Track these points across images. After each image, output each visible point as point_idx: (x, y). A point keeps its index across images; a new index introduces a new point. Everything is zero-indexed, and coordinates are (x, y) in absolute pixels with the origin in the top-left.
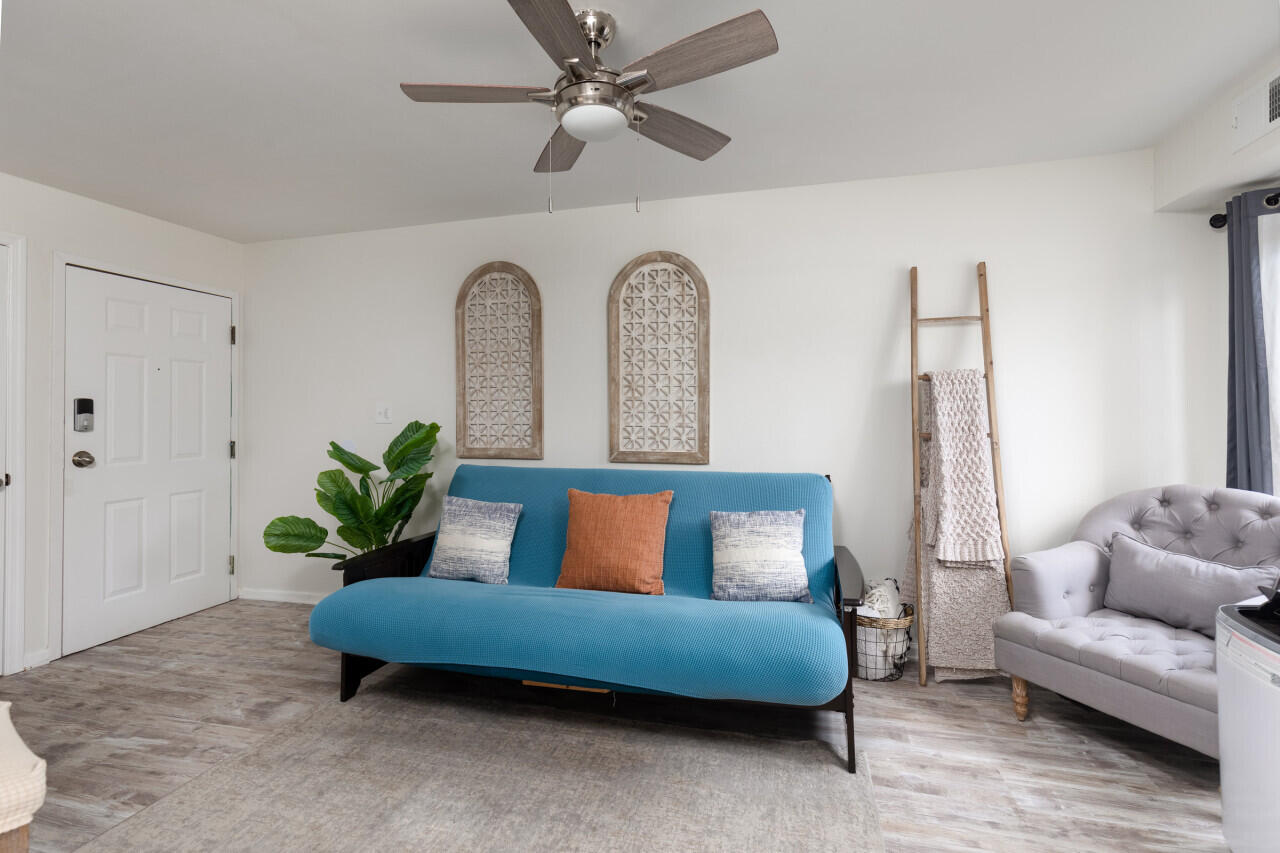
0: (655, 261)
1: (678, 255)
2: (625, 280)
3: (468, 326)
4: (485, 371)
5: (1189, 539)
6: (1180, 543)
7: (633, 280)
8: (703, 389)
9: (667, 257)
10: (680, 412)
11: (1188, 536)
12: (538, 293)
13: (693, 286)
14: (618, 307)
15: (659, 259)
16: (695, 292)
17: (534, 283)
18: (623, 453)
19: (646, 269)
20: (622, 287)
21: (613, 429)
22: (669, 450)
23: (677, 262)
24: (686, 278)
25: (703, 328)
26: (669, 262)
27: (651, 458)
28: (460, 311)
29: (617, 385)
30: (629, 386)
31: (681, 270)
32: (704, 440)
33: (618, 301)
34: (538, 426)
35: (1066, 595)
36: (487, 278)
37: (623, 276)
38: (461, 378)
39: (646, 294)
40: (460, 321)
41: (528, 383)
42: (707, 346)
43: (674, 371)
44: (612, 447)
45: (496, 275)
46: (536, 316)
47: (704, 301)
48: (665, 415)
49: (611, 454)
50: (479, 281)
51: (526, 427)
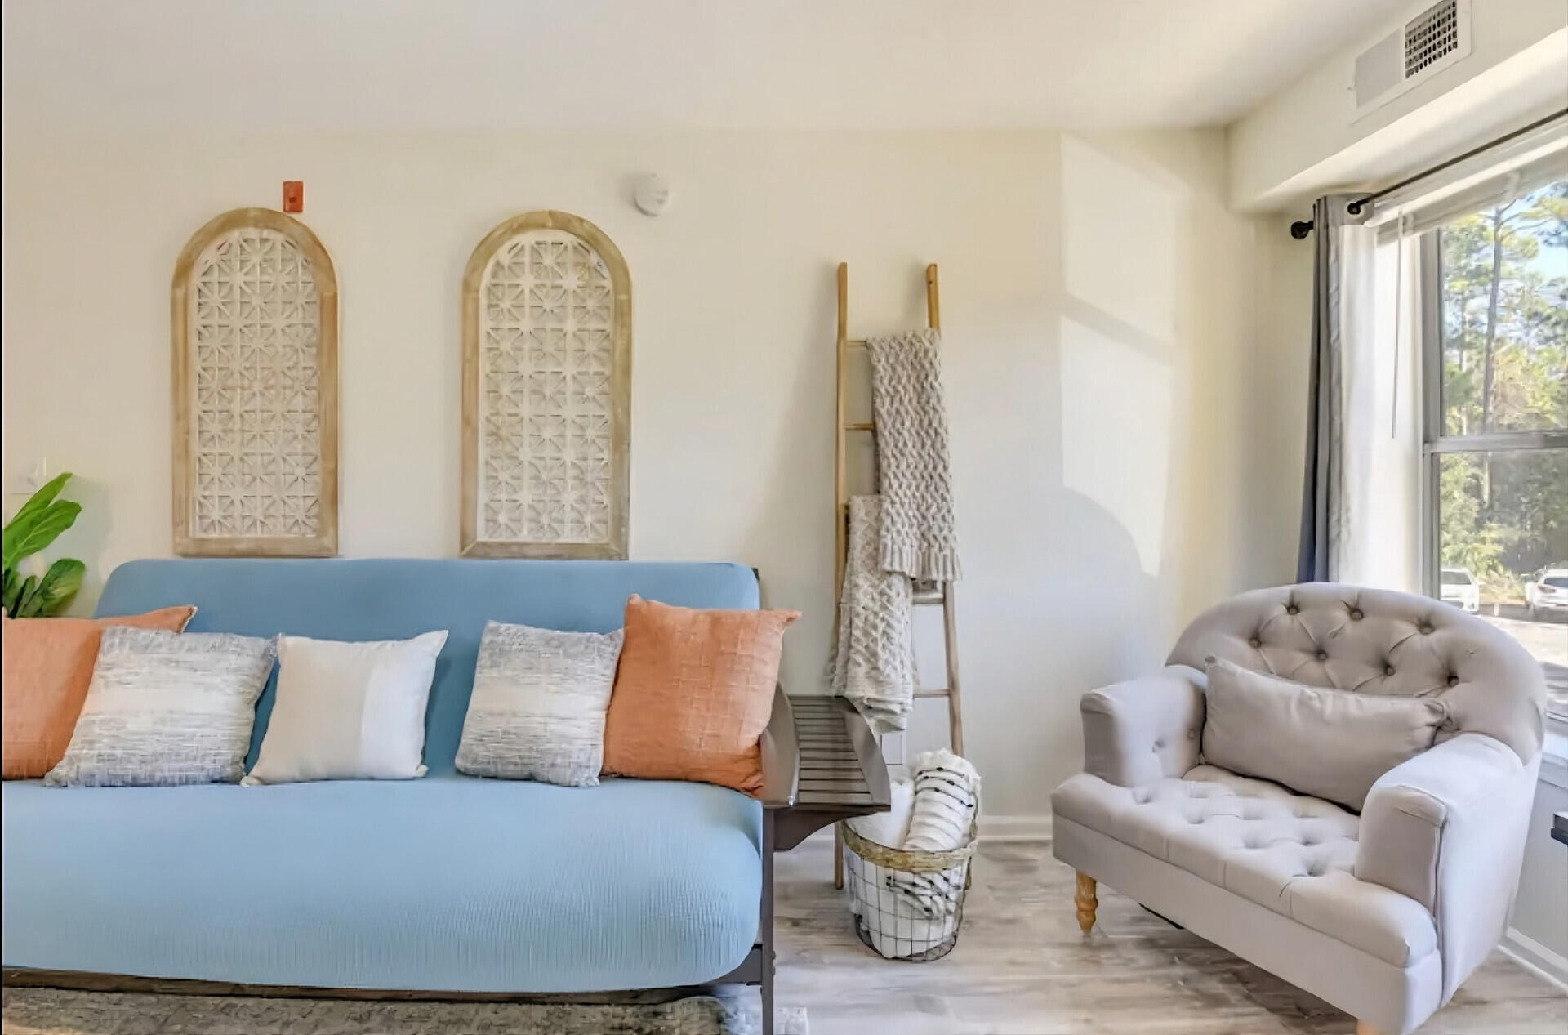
0: (543, 226)
1: (582, 220)
2: (491, 254)
3: (196, 321)
4: (230, 402)
5: (1323, 660)
6: (1313, 668)
7: (503, 255)
8: (620, 439)
9: (562, 222)
10: (580, 479)
11: (1322, 656)
12: (331, 268)
13: (606, 273)
14: (477, 300)
15: (550, 224)
16: (608, 284)
17: (324, 251)
18: (485, 544)
19: (527, 239)
20: (485, 267)
21: (466, 504)
22: (561, 540)
23: (579, 231)
24: (594, 258)
25: (620, 344)
26: (567, 230)
27: (532, 552)
28: (180, 293)
29: (476, 431)
30: (495, 435)
31: (586, 246)
32: (620, 522)
33: (477, 291)
34: (331, 498)
35: (1156, 748)
36: (235, 236)
37: (486, 247)
38: (180, 415)
39: (527, 281)
40: (179, 310)
41: (315, 424)
42: (627, 371)
43: (570, 411)
44: (464, 538)
45: (252, 233)
46: (329, 308)
47: (623, 297)
48: (556, 482)
49: (463, 548)
50: (219, 242)
51: (310, 502)
